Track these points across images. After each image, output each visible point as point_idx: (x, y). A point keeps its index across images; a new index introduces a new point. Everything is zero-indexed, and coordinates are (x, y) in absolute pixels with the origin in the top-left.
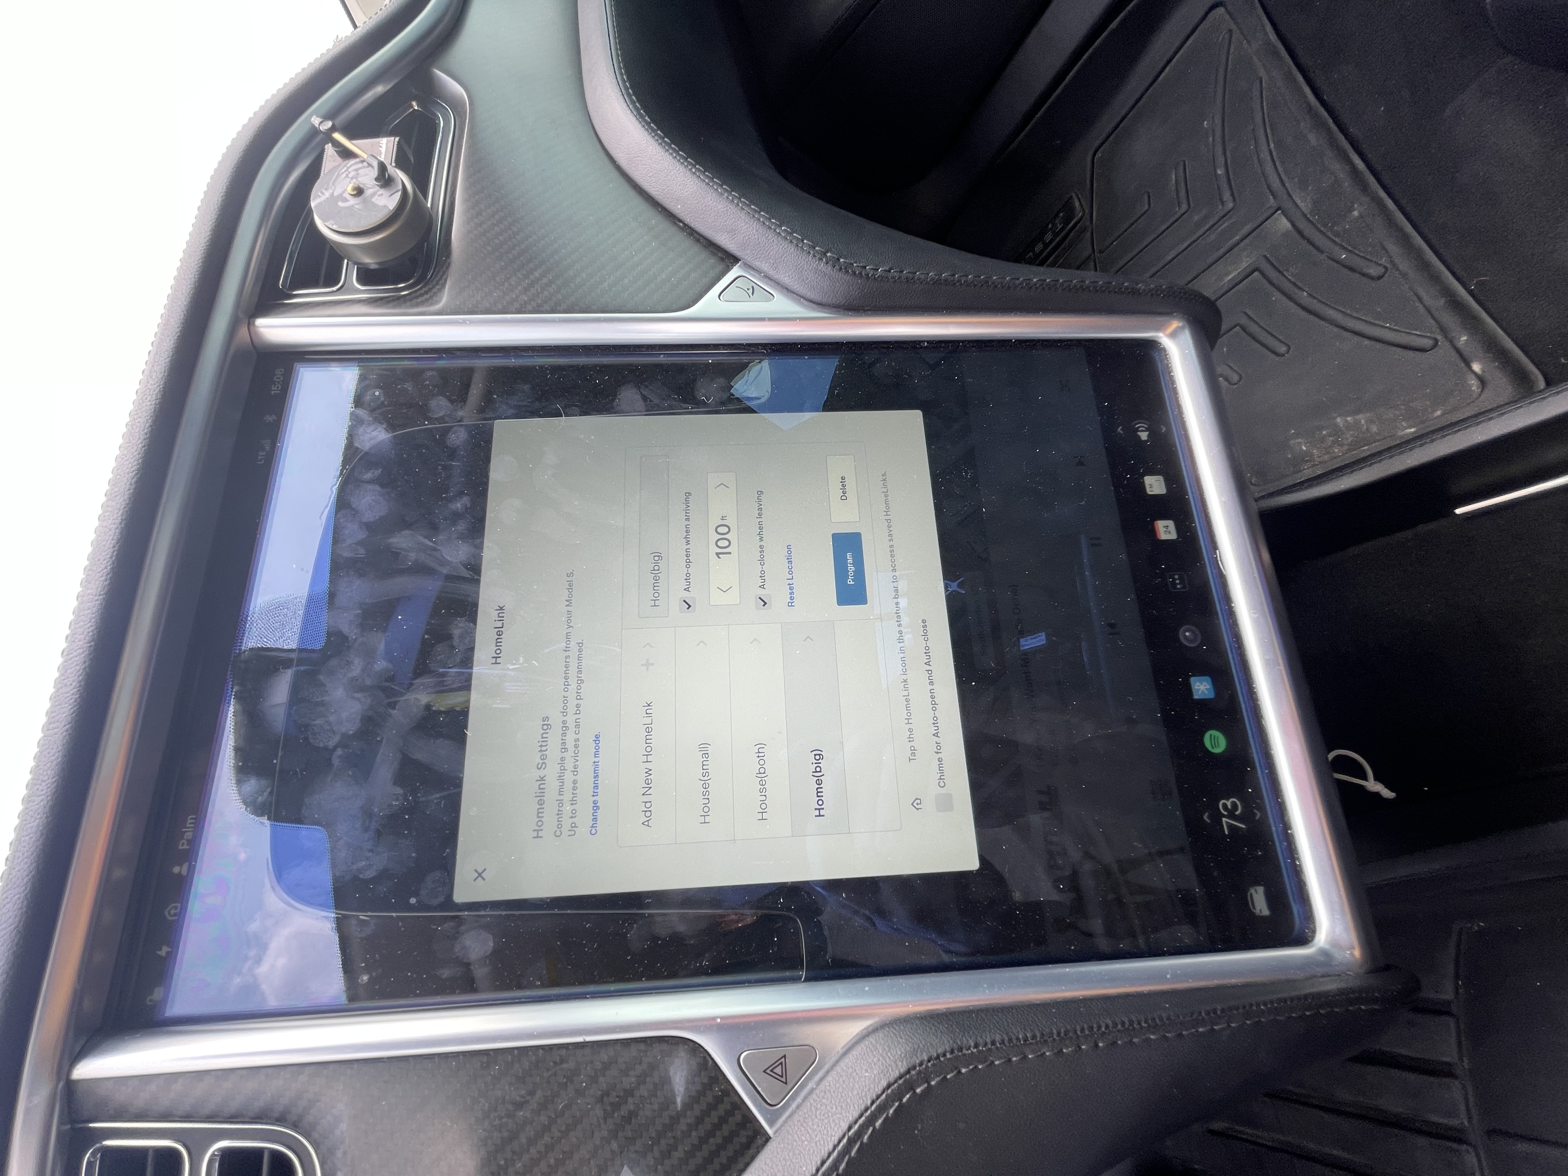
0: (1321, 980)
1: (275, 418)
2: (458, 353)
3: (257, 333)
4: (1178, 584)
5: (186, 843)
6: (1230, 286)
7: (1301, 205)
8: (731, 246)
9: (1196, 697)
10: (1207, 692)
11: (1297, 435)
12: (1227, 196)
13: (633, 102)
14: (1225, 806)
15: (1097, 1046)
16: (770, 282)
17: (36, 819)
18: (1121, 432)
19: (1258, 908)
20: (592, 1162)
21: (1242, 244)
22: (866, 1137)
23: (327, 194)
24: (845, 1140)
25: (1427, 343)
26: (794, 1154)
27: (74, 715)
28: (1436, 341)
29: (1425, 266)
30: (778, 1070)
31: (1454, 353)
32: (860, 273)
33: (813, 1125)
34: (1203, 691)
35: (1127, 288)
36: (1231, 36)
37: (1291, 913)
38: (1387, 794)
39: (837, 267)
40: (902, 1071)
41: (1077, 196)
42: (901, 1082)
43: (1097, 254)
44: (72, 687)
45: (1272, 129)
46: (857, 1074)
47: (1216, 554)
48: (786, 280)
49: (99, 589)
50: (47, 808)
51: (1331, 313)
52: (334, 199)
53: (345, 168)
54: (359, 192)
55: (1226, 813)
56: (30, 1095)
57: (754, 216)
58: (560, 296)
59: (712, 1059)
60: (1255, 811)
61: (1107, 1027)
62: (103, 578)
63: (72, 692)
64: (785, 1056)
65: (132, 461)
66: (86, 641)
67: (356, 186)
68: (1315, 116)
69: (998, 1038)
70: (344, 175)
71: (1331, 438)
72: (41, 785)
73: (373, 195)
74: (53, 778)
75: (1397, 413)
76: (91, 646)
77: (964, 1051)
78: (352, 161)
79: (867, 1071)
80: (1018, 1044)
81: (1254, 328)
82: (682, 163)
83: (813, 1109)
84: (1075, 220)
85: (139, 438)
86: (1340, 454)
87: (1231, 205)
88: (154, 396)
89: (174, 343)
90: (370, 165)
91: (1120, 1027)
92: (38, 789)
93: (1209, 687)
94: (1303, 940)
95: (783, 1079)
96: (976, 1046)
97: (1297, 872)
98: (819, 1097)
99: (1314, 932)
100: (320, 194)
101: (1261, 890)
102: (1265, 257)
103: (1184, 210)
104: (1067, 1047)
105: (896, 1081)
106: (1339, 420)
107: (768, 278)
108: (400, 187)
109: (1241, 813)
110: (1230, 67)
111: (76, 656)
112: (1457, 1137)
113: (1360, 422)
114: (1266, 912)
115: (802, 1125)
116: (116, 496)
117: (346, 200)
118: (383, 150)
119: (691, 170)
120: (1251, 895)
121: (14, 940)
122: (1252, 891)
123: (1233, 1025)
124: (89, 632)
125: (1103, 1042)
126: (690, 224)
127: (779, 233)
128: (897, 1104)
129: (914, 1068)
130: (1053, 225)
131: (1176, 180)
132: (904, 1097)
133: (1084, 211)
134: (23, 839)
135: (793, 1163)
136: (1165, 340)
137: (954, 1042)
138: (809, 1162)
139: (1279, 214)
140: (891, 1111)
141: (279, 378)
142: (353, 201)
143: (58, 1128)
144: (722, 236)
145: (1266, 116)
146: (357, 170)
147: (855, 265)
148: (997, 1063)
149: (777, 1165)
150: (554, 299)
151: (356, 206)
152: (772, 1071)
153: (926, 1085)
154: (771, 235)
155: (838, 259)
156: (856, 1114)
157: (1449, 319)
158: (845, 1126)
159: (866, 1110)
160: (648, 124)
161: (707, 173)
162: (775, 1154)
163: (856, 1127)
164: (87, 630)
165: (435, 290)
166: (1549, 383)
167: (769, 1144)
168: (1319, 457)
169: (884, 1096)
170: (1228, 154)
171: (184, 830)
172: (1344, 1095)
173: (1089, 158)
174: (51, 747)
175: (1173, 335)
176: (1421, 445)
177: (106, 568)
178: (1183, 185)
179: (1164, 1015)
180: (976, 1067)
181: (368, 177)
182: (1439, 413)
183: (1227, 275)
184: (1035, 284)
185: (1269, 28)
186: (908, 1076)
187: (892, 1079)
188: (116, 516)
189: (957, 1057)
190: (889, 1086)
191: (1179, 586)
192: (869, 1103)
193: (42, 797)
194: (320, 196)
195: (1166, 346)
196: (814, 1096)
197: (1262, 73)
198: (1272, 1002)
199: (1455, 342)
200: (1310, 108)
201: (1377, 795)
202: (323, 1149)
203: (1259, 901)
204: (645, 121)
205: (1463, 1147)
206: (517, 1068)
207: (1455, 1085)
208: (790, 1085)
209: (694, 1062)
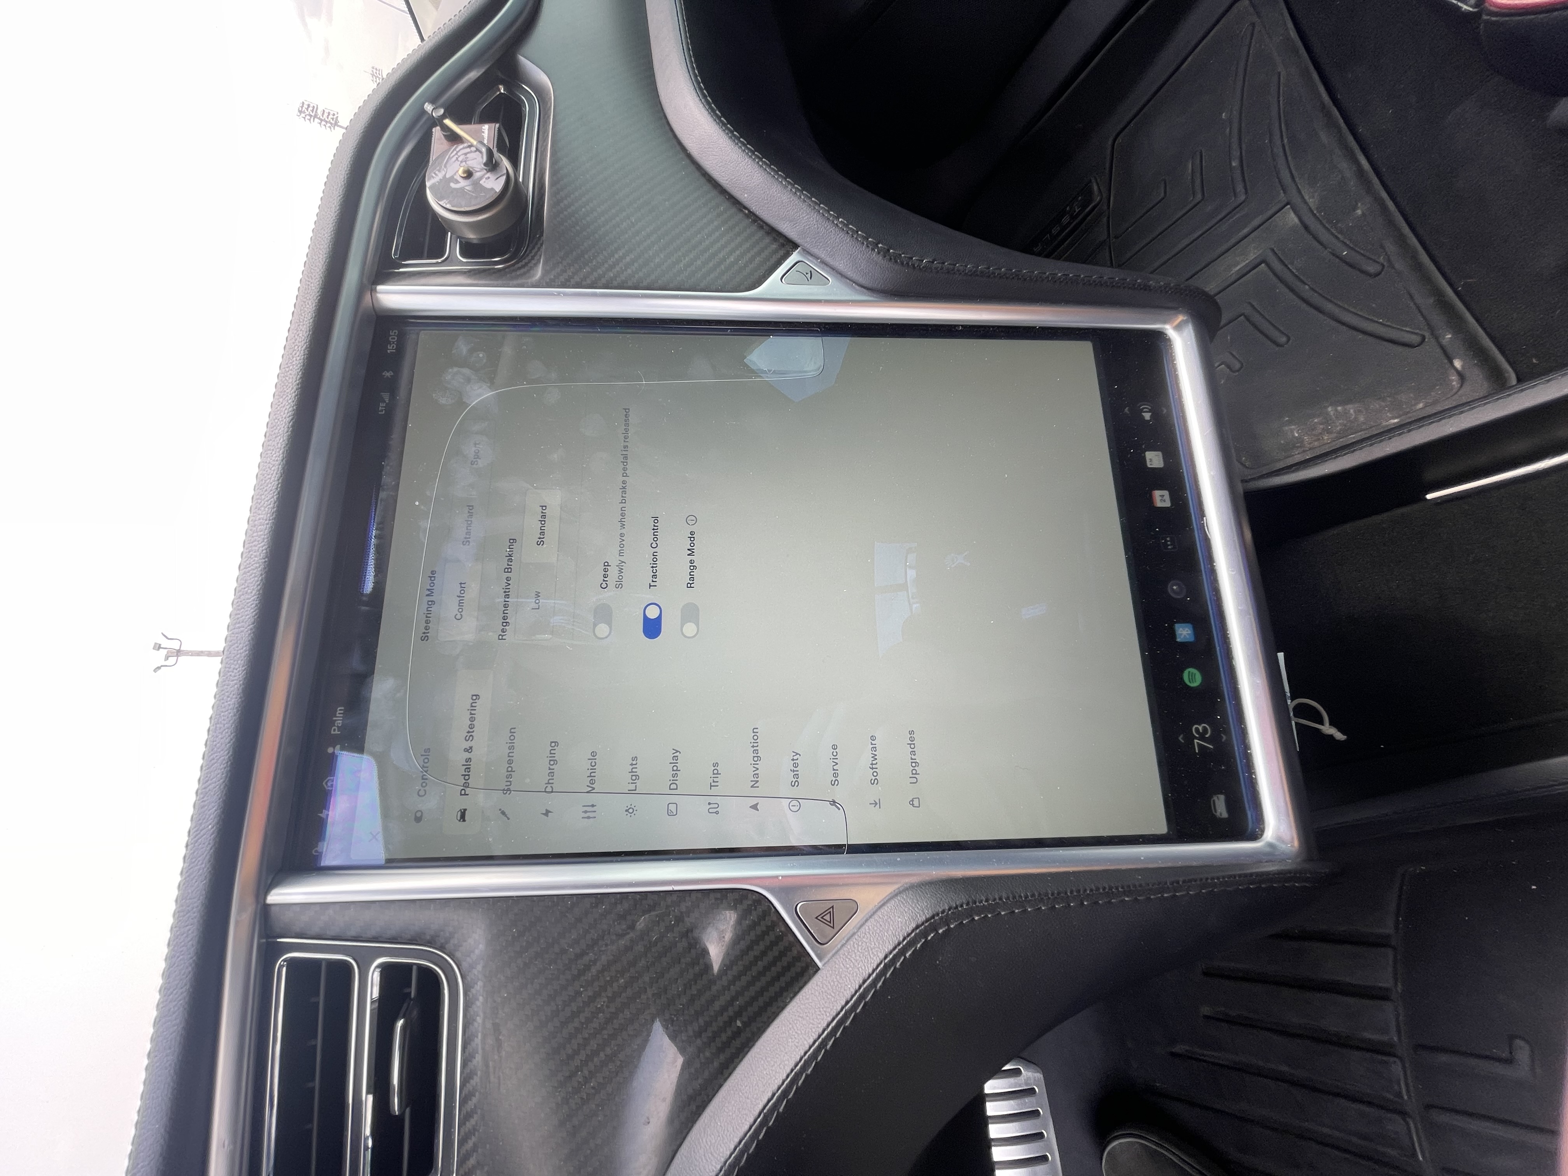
0: (1265, 864)
1: (392, 374)
2: (550, 322)
3: (377, 299)
4: (1169, 545)
5: (336, 728)
6: (1238, 276)
7: (1311, 201)
8: (792, 233)
9: (1178, 640)
10: (1188, 637)
11: (1290, 423)
12: (1240, 188)
13: (705, 96)
14: (1197, 730)
15: (1082, 904)
16: (826, 268)
17: (232, 698)
18: (1128, 412)
19: (1219, 811)
20: (679, 981)
21: (1252, 235)
22: (898, 964)
23: (440, 176)
24: (882, 966)
25: (1415, 339)
26: (841, 977)
27: (256, 617)
28: (1424, 338)
29: (1418, 266)
30: (827, 917)
31: (1438, 350)
32: (908, 264)
33: (856, 957)
34: (1185, 636)
35: (1140, 285)
36: (1253, 30)
37: (1246, 815)
38: (1339, 736)
39: (888, 257)
40: (928, 916)
41: (1096, 180)
42: (927, 924)
43: (1114, 240)
44: (253, 594)
45: (1287, 125)
46: (891, 920)
47: (1203, 520)
48: (841, 266)
49: (269, 515)
50: (240, 691)
51: (1329, 307)
52: (447, 181)
53: (455, 152)
54: (469, 174)
55: (1197, 736)
56: (240, 911)
57: (815, 208)
58: (641, 274)
59: (775, 908)
60: (1222, 735)
61: (1091, 890)
62: (272, 505)
63: (253, 598)
64: (833, 907)
65: (288, 407)
66: (261, 557)
67: (466, 169)
68: (1328, 115)
69: (1004, 895)
70: (454, 158)
71: (1321, 427)
72: (233, 672)
73: (481, 178)
74: (243, 667)
75: (1383, 404)
76: (265, 562)
77: (978, 904)
78: (461, 146)
79: (899, 917)
80: (1020, 900)
81: (1257, 318)
82: (751, 157)
83: (856, 946)
84: (1093, 204)
85: (293, 388)
86: (1328, 441)
87: (1243, 197)
88: (302, 352)
89: (316, 306)
90: (477, 150)
91: (1101, 890)
92: (231, 675)
93: (1189, 632)
94: (1254, 836)
95: (831, 923)
96: (987, 901)
97: (1253, 784)
98: (860, 937)
99: (1263, 831)
100: (434, 175)
101: (1222, 797)
102: (1273, 250)
103: (1199, 200)
104: (1059, 903)
105: (923, 924)
106: (1330, 409)
107: (824, 263)
108: (505, 172)
109: (1210, 736)
110: (1250, 60)
111: (254, 569)
112: (1387, 1051)
113: (1349, 411)
114: (1225, 815)
115: (847, 957)
116: (276, 437)
117: (457, 182)
118: (486, 135)
119: (758, 163)
120: (1214, 801)
121: (223, 792)
122: (1215, 798)
123: (1191, 893)
124: (263, 550)
125: (1087, 901)
126: (755, 212)
127: (837, 224)
128: (923, 940)
129: (938, 915)
130: (1071, 208)
131: (1193, 170)
132: (929, 936)
133: (1102, 195)
134: (222, 714)
135: (840, 983)
136: (1170, 331)
137: (969, 897)
138: (853, 981)
139: (1289, 208)
140: (919, 946)
141: (394, 339)
142: (463, 183)
143: (258, 941)
144: (784, 224)
145: (1282, 111)
146: (466, 154)
147: (903, 255)
148: (1003, 913)
149: (827, 986)
150: (636, 276)
151: (466, 188)
152: (822, 918)
153: (947, 927)
154: (828, 225)
155: (889, 250)
156: (891, 947)
157: (1437, 318)
158: (882, 956)
159: (899, 944)
160: (719, 118)
161: (772, 166)
162: (825, 978)
163: (891, 956)
164: (261, 549)
165: (531, 265)
166: (1520, 380)
167: (819, 972)
168: (1310, 443)
169: (913, 934)
170: (1244, 146)
171: (334, 719)
173: (1110, 142)
174: (239, 642)
175: (1178, 328)
176: (1400, 434)
177: (273, 497)
178: (1198, 175)
179: (1137, 883)
180: (986, 916)
181: (477, 161)
182: (1421, 405)
183: (1236, 266)
184: (1060, 279)
185: (1290, 25)
186: (932, 921)
187: (920, 922)
188: (277, 454)
189: (972, 908)
190: (917, 927)
191: (1169, 547)
192: (901, 939)
193: (236, 681)
194: (433, 177)
195: (1171, 337)
196: (856, 937)
197: (1280, 68)
198: (1224, 877)
199: (1441, 339)
200: (1323, 106)
201: (1331, 737)
202: (465, 965)
203: (1220, 806)
204: (716, 115)
205: (1392, 1059)
206: (620, 909)
207: (1388, 1006)
208: (837, 928)
209: (760, 909)
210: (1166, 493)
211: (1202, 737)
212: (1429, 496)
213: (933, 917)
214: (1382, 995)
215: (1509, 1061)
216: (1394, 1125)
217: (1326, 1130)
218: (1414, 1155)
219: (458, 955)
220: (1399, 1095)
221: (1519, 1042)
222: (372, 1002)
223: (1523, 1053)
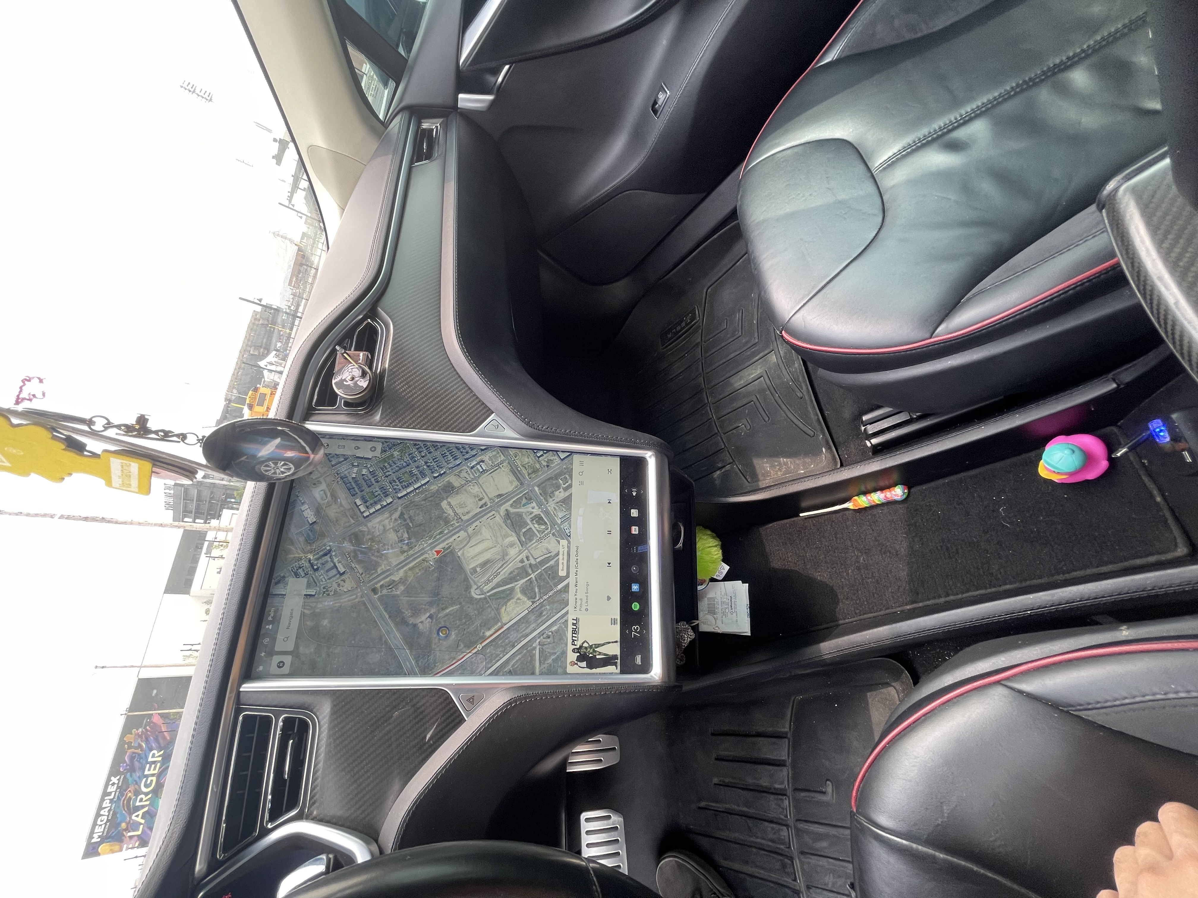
0: (649, 683)
4: (634, 550)
5: (271, 617)
6: (752, 381)
8: (492, 407)
9: (633, 590)
11: (767, 463)
12: (756, 335)
14: (634, 628)
18: (627, 492)
21: (759, 361)
22: (495, 717)
23: (340, 378)
25: (812, 435)
26: (473, 723)
28: (815, 433)
30: (471, 701)
31: (819, 442)
32: (536, 429)
33: (480, 715)
34: (636, 589)
37: (647, 663)
39: (529, 425)
41: (698, 308)
42: (508, 702)
43: (703, 343)
46: (498, 701)
48: (510, 425)
51: (784, 408)
52: (342, 381)
53: (346, 368)
54: (353, 379)
55: (634, 631)
56: (230, 693)
57: (501, 401)
58: (424, 422)
59: (451, 697)
60: (644, 631)
61: (574, 691)
64: (474, 696)
67: (352, 376)
69: (540, 692)
70: (346, 371)
71: (778, 467)
73: (358, 381)
75: (800, 462)
77: (529, 695)
78: (350, 365)
79: (500, 700)
80: (546, 694)
81: (758, 405)
82: (476, 374)
83: (480, 711)
84: (695, 321)
86: (779, 475)
87: (757, 340)
90: (357, 368)
91: (578, 691)
94: (647, 673)
95: (472, 703)
96: (533, 694)
97: (651, 650)
98: (483, 708)
99: (652, 670)
101: (639, 656)
102: (766, 372)
103: (740, 335)
104: (560, 695)
106: (781, 459)
107: (504, 421)
108: (369, 379)
109: (639, 631)
112: (782, 793)
114: (638, 663)
115: (476, 716)
117: (347, 381)
118: (360, 358)
119: (479, 377)
120: (637, 658)
126: (477, 395)
127: (510, 408)
128: (506, 709)
129: (513, 699)
130: (686, 318)
131: (739, 318)
132: (508, 707)
133: (700, 317)
135: (472, 725)
136: (644, 455)
137: (526, 692)
138: (477, 724)
139: (773, 353)
140: (504, 711)
142: (350, 382)
143: (235, 707)
144: (489, 403)
146: (352, 369)
147: (535, 424)
148: (538, 699)
149: (467, 727)
150: (422, 423)
151: (351, 384)
152: (469, 701)
153: (515, 704)
154: (505, 407)
155: (529, 422)
156: (493, 711)
157: (818, 427)
158: (489, 714)
159: (496, 710)
160: (465, 353)
161: (485, 379)
162: (467, 724)
163: (493, 714)
165: (374, 411)
166: (842, 465)
167: (465, 722)
169: (502, 706)
170: (759, 314)
172: (750, 781)
173: (705, 290)
178: (741, 321)
180: (532, 700)
181: (357, 373)
183: (752, 374)
186: (510, 701)
189: (526, 696)
190: (504, 703)
192: (498, 708)
194: (336, 378)
199: (819, 437)
202: (320, 718)
203: (638, 660)
204: (464, 351)
205: (785, 797)
206: (388, 695)
207: (785, 769)
208: (474, 705)
209: (445, 696)
210: (637, 528)
211: (636, 631)
212: (801, 515)
213: (511, 699)
214: (780, 764)
215: (824, 793)
216: (784, 833)
217: (758, 840)
218: (789, 847)
219: (318, 714)
220: (786, 816)
221: (828, 782)
222: (279, 734)
223: (829, 788)
